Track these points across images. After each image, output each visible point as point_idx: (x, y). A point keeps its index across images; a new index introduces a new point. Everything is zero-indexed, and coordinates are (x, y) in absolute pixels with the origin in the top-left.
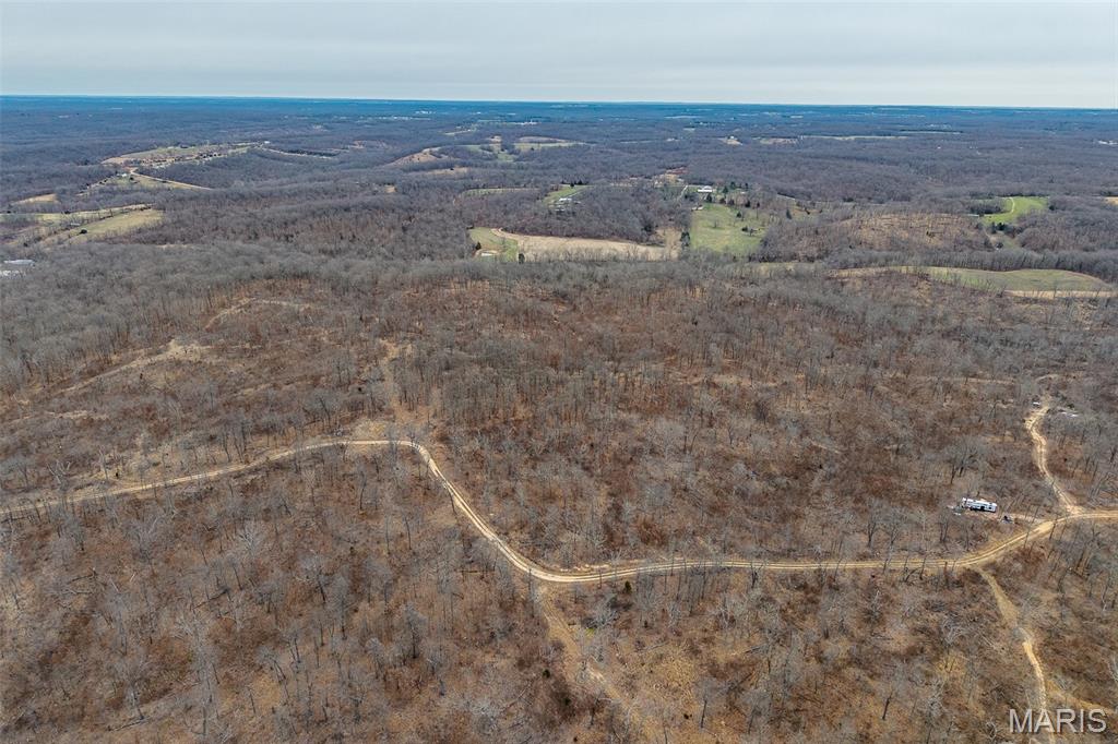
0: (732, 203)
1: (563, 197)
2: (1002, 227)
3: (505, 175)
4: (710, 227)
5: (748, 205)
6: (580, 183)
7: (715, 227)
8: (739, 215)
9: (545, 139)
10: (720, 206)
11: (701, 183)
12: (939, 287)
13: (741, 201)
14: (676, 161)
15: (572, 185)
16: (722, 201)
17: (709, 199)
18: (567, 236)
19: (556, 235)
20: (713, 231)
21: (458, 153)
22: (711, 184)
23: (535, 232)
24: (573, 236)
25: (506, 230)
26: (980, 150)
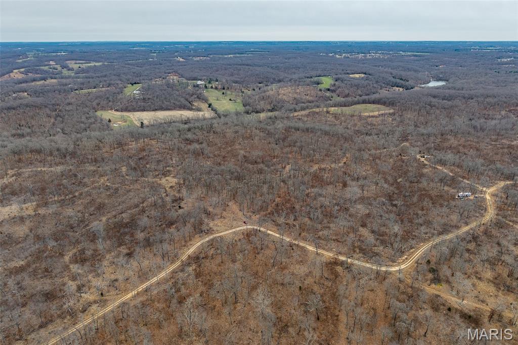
0: (216, 88)
1: (134, 91)
2: (329, 90)
3: (89, 82)
4: (215, 100)
5: (224, 89)
6: (135, 83)
7: (217, 100)
8: (223, 93)
9: (83, 62)
10: (212, 90)
11: (196, 79)
12: (336, 116)
13: (220, 87)
14: (167, 70)
15: (132, 85)
16: (212, 87)
17: (206, 87)
18: (153, 110)
19: (147, 110)
20: (218, 102)
21: (38, 72)
22: (200, 80)
23: (134, 110)
24: (156, 110)
25: (117, 110)
26: (286, 59)
